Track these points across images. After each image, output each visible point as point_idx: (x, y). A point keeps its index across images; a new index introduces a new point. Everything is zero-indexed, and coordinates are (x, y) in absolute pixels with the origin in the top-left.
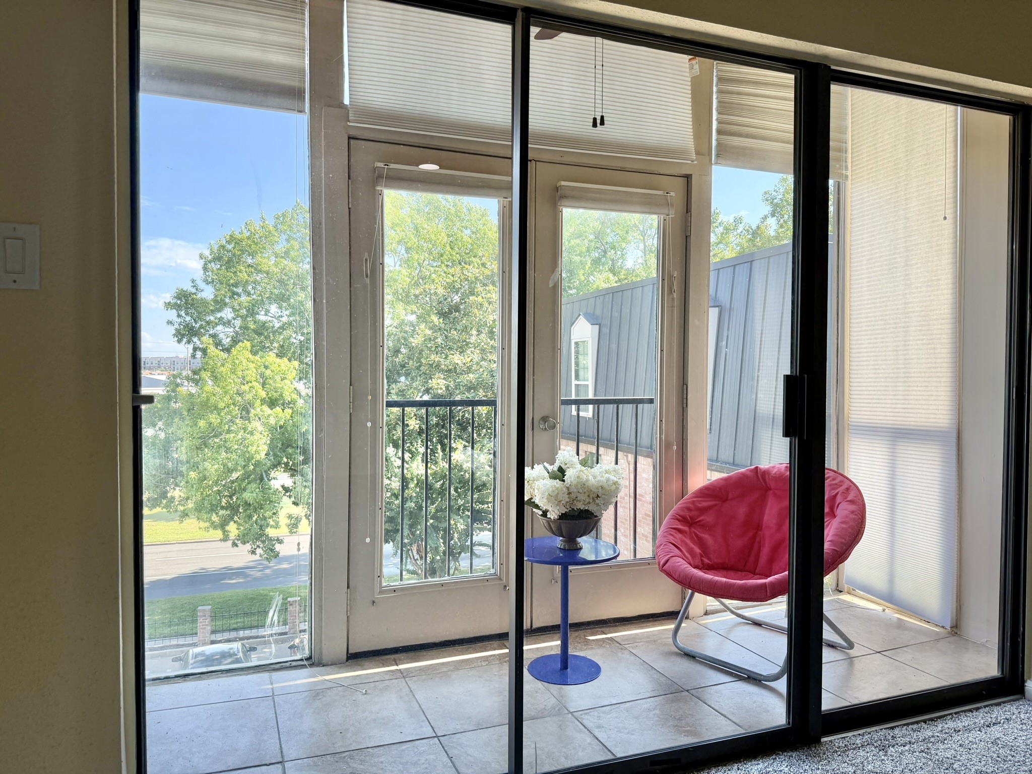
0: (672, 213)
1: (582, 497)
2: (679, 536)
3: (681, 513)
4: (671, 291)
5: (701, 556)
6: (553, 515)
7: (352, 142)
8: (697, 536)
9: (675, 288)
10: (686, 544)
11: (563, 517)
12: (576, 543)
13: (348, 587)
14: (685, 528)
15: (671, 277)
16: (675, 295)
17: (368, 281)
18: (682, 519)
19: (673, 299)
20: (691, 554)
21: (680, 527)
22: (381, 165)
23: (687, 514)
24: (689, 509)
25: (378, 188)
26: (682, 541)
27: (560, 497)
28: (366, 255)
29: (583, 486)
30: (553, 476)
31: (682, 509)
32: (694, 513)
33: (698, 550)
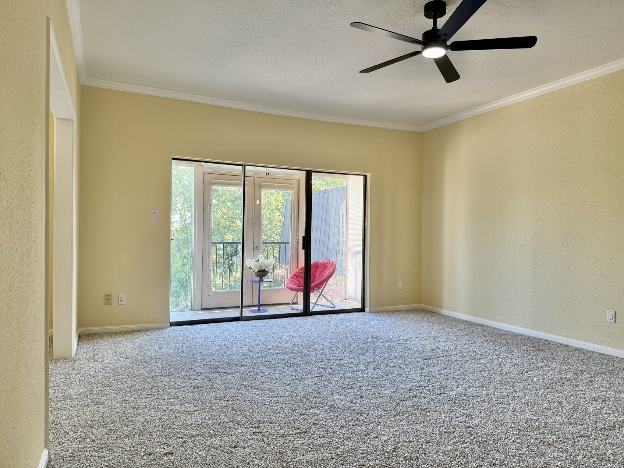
0: (294, 191)
1: (263, 266)
2: (293, 279)
3: (295, 274)
4: (294, 212)
5: (298, 284)
6: (256, 271)
7: (204, 174)
8: (299, 280)
9: (295, 211)
10: (295, 281)
11: (259, 271)
12: (262, 279)
13: (202, 291)
14: (296, 278)
15: (294, 208)
16: (295, 213)
17: (208, 210)
18: (295, 275)
19: (295, 214)
20: (295, 284)
21: (294, 277)
22: (212, 180)
23: (296, 274)
24: (297, 273)
25: (212, 186)
26: (294, 280)
27: (258, 266)
28: (208, 203)
29: (264, 264)
30: (256, 261)
31: (295, 273)
32: (298, 274)
33: (298, 283)
